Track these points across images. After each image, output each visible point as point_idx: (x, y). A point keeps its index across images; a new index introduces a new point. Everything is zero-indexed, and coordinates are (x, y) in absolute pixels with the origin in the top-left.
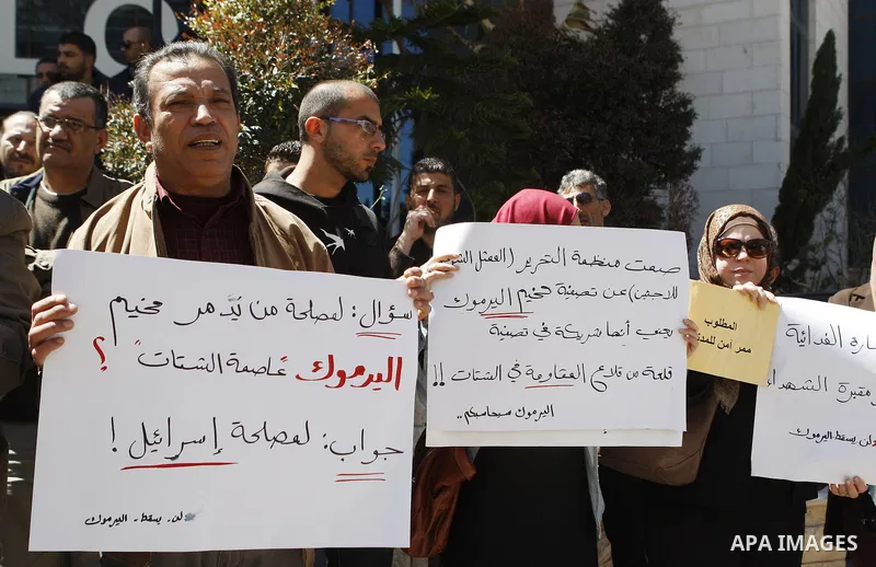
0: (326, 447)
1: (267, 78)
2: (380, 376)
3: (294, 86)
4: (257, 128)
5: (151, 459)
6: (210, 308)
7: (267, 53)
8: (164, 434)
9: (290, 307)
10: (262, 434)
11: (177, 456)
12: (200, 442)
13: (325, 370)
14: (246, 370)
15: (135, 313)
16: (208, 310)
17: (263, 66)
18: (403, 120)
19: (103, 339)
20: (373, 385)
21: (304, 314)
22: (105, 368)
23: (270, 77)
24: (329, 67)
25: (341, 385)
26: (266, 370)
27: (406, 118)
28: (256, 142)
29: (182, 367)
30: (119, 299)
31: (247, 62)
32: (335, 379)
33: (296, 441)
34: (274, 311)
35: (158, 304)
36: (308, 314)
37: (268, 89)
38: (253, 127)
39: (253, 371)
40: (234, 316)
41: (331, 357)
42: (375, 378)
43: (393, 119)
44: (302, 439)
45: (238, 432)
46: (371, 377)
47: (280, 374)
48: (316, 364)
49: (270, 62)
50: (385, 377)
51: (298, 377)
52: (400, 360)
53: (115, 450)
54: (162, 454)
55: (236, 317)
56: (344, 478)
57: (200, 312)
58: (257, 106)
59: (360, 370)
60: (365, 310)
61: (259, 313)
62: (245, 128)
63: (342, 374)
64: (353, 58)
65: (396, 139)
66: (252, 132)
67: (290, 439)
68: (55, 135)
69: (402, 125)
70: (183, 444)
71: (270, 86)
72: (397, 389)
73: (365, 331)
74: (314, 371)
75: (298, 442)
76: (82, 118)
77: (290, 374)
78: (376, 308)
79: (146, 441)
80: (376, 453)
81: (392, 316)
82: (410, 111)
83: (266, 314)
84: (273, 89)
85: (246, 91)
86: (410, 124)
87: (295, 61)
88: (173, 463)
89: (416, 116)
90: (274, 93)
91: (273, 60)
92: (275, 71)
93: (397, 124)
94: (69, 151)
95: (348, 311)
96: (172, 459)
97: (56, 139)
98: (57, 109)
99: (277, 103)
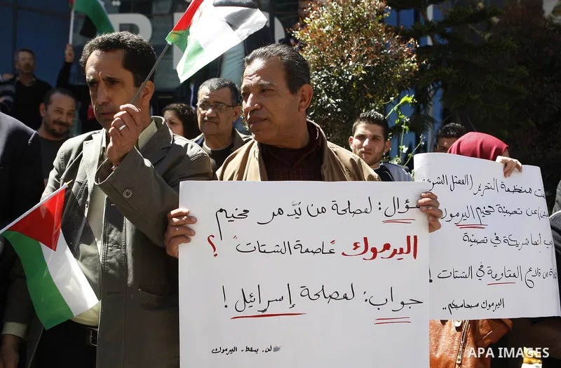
0: (366, 300)
1: (346, 68)
2: (401, 250)
3: (363, 72)
4: (340, 100)
5: (248, 312)
6: (280, 212)
7: (346, 51)
8: (256, 296)
9: (335, 207)
10: (321, 294)
11: (266, 310)
12: (280, 300)
13: (362, 248)
14: (307, 251)
15: (232, 219)
16: (279, 213)
17: (343, 60)
18: (435, 89)
19: (213, 236)
20: (396, 256)
21: (344, 210)
22: (216, 255)
23: (348, 67)
24: (386, 58)
25: (374, 257)
26: (322, 251)
27: (438, 88)
28: (339, 110)
29: (265, 252)
30: (221, 210)
31: (332, 58)
32: (370, 254)
33: (345, 297)
34: (323, 210)
35: (246, 211)
36: (348, 210)
37: (347, 75)
38: (337, 100)
39: (312, 252)
40: (297, 216)
41: (365, 239)
42: (398, 252)
43: (429, 90)
44: (350, 295)
45: (305, 293)
46: (395, 250)
47: (331, 252)
48: (355, 244)
49: (348, 58)
50: (405, 251)
51: (343, 254)
52: (415, 237)
53: (226, 306)
54: (256, 308)
55: (298, 216)
56: (381, 321)
57: (274, 215)
58: (339, 86)
59: (387, 247)
60: (388, 205)
61: (314, 212)
62: (332, 101)
63: (374, 250)
64: (402, 51)
65: (431, 103)
66: (337, 103)
67: (341, 296)
68: (209, 114)
69: (435, 94)
70: (269, 302)
71: (348, 73)
72: (415, 258)
73: (389, 219)
74: (355, 249)
75: (346, 298)
76: (224, 101)
77: (338, 252)
78: (396, 203)
79: (245, 300)
80: (403, 303)
81: (407, 207)
82: (440, 83)
83: (318, 212)
84: (350, 75)
85: (332, 76)
86: (440, 92)
87: (364, 56)
88: (263, 314)
89: (444, 86)
90: (350, 77)
91: (350, 56)
92: (351, 63)
93: (432, 92)
94: (217, 124)
95: (375, 206)
96: (262, 311)
97: (210, 117)
98: (208, 97)
99: (352, 84)
